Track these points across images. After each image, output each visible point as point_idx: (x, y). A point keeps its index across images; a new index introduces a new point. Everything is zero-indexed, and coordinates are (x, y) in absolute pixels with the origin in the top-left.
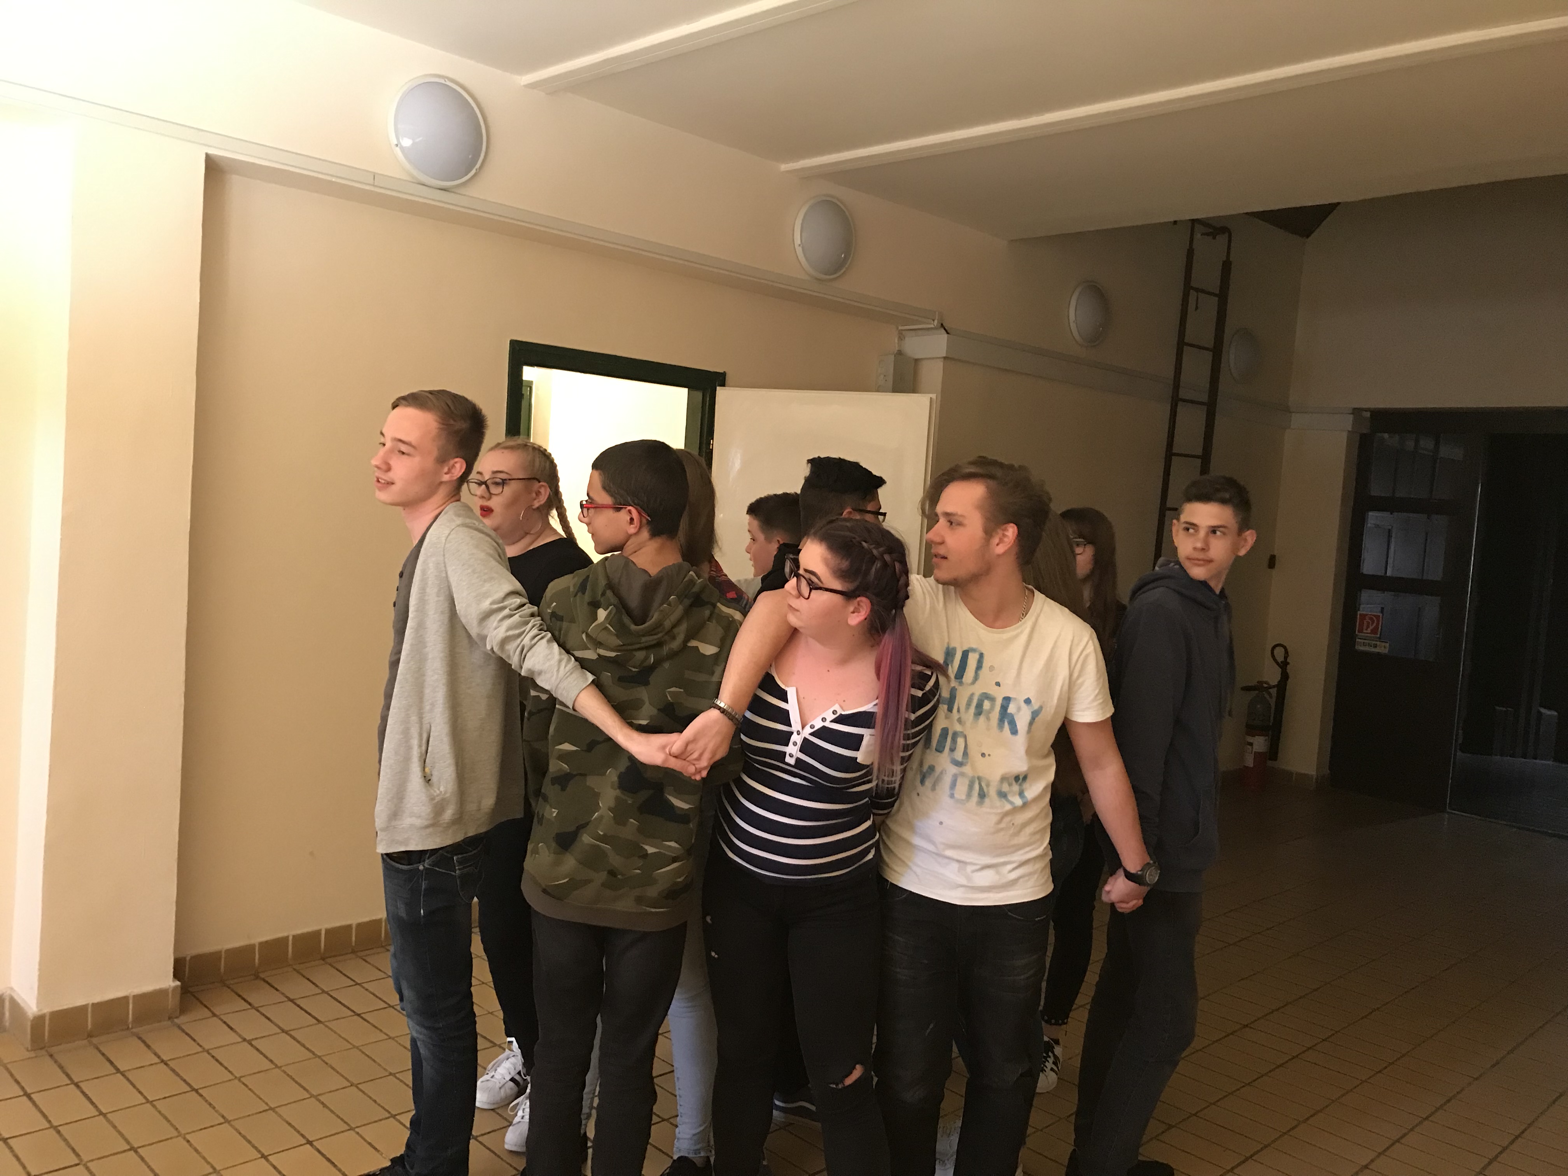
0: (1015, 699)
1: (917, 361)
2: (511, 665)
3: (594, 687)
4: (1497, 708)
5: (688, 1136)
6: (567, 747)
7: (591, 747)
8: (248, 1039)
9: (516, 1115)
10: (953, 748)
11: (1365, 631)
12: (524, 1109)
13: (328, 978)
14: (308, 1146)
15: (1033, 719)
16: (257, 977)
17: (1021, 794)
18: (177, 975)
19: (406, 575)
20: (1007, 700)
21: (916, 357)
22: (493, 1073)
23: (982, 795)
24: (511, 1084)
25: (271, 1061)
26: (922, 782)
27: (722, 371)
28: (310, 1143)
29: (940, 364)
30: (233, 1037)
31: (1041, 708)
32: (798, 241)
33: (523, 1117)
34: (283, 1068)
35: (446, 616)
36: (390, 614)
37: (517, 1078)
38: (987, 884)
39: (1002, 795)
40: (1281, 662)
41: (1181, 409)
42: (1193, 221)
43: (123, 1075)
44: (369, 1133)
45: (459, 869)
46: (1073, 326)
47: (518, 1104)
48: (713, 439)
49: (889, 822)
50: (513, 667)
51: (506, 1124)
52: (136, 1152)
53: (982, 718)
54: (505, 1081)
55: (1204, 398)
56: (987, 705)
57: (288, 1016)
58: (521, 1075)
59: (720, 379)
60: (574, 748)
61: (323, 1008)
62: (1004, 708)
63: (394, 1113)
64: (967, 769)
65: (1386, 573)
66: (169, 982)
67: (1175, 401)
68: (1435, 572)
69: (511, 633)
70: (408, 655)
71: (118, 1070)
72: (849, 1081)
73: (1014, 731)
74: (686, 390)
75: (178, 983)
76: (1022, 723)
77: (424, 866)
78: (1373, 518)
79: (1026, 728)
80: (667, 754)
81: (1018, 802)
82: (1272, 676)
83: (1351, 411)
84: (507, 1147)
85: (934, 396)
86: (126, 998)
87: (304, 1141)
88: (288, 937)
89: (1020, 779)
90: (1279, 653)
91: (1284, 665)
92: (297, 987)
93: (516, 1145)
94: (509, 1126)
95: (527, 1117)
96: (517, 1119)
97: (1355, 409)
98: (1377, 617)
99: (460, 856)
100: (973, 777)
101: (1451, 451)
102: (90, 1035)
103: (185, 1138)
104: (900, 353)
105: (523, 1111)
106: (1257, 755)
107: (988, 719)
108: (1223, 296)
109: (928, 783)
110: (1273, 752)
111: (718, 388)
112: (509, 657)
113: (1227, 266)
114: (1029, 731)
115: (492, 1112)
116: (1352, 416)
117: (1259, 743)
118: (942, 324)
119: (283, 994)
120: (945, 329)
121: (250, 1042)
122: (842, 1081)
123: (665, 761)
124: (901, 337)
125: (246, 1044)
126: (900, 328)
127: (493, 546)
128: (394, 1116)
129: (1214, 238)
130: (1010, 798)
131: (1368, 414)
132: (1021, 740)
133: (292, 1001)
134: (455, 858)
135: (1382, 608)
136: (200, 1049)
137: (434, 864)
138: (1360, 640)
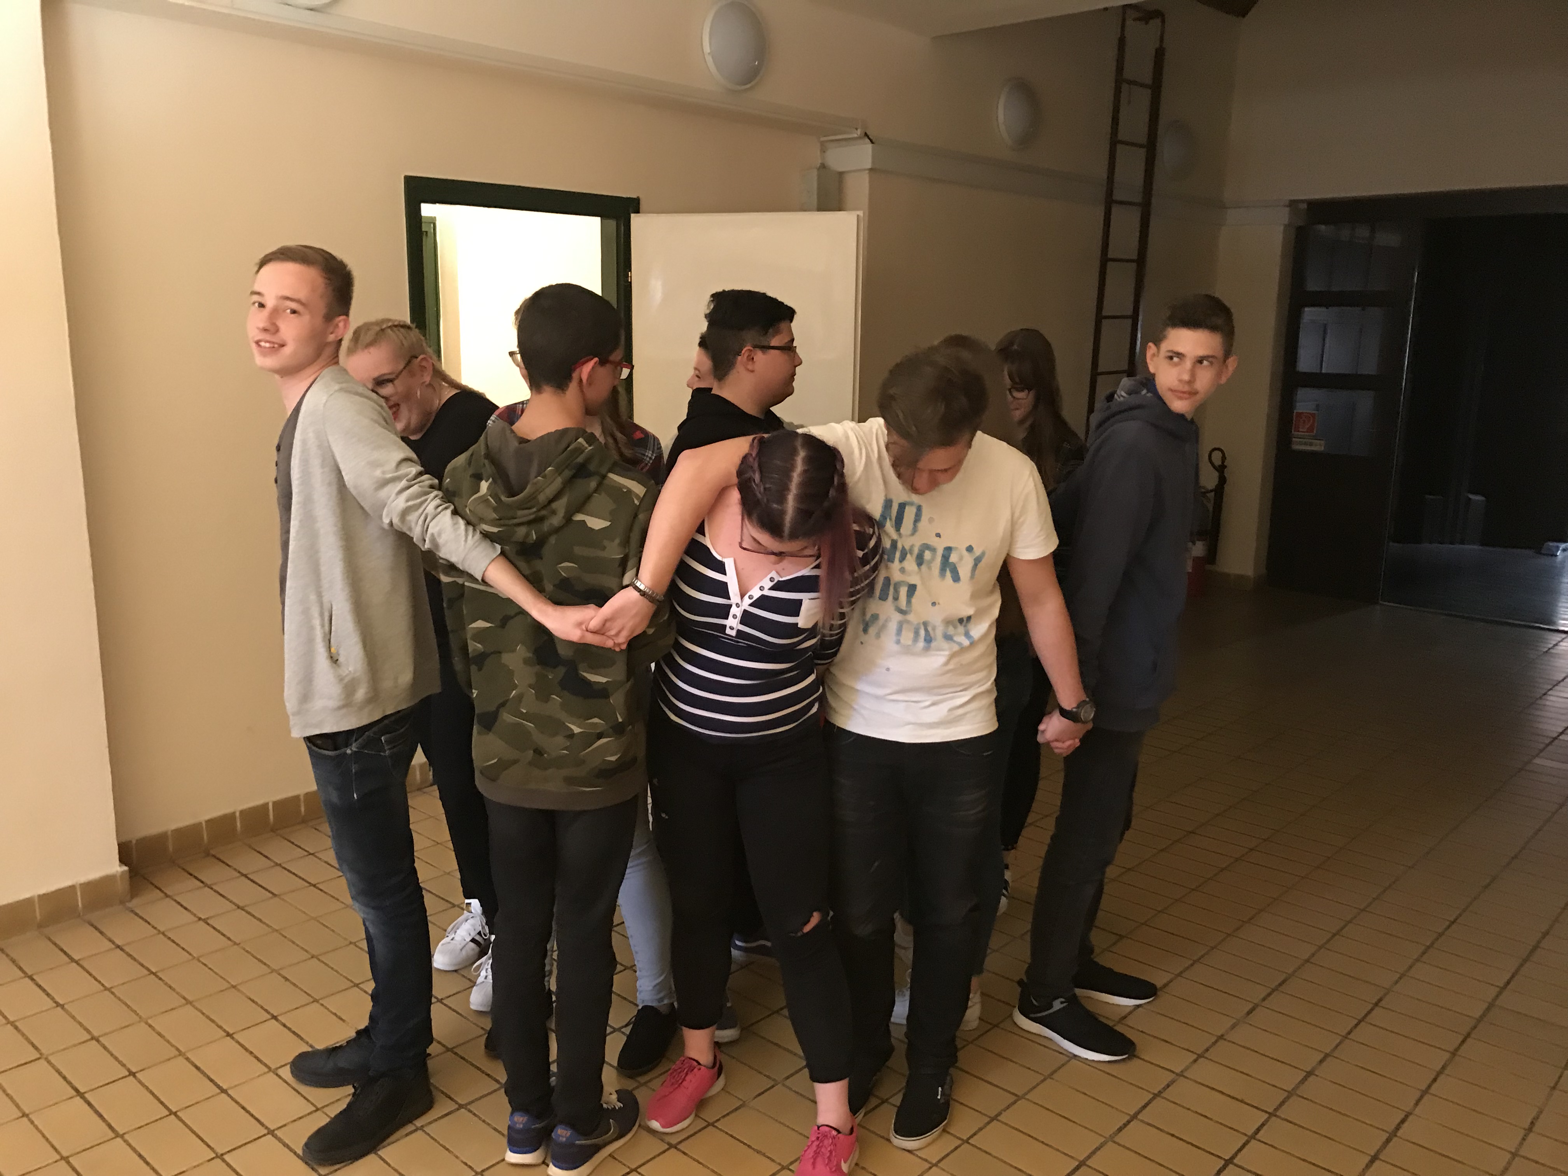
0: (956, 548)
1: (841, 174)
2: (412, 538)
3: (502, 560)
4: (1427, 496)
5: (651, 988)
6: (480, 624)
7: (504, 622)
8: (203, 917)
9: (479, 975)
10: (896, 597)
11: (1301, 430)
12: (487, 969)
13: (279, 850)
14: (273, 1021)
15: (975, 566)
16: (208, 854)
17: (967, 635)
18: (123, 860)
19: (284, 447)
20: (949, 550)
21: (841, 170)
22: (453, 936)
23: (929, 640)
24: (472, 945)
25: (229, 939)
26: (865, 631)
27: (635, 196)
28: (275, 1018)
29: (866, 177)
30: (187, 917)
31: (983, 554)
32: (707, 49)
33: (486, 977)
34: (241, 945)
35: (334, 488)
36: (273, 492)
37: (478, 938)
38: (936, 720)
39: (948, 638)
40: (1219, 466)
41: (1115, 210)
42: (1125, 7)
43: (78, 964)
44: (333, 1004)
45: (389, 749)
46: (1002, 128)
47: (481, 964)
48: (630, 271)
49: (834, 670)
50: (414, 540)
51: (472, 984)
52: (98, 1041)
53: (924, 567)
54: (465, 942)
55: (1138, 198)
56: (927, 555)
57: (241, 892)
58: (481, 936)
59: (633, 205)
60: (489, 625)
61: (275, 880)
62: (946, 558)
63: (357, 982)
64: (911, 617)
65: (1321, 370)
66: (116, 868)
67: (1110, 202)
68: (1370, 367)
69: (410, 503)
70: (298, 532)
71: (72, 960)
72: (807, 928)
73: (956, 578)
74: (598, 219)
75: (126, 868)
76: (964, 571)
77: (351, 749)
78: (1310, 314)
79: (969, 574)
80: (583, 630)
81: (966, 642)
82: (1209, 479)
83: (1287, 203)
84: (473, 1007)
85: (861, 213)
86: (73, 887)
87: (269, 1017)
88: (234, 813)
89: (965, 621)
90: (1217, 457)
91: (1221, 469)
92: (249, 862)
93: (481, 1005)
94: (472, 987)
95: (490, 977)
96: (480, 979)
97: (1291, 201)
98: (1313, 415)
99: (388, 736)
100: (918, 624)
101: (1388, 239)
102: (40, 926)
103: (147, 1023)
104: (823, 166)
105: (485, 974)
106: (1196, 560)
107: (930, 568)
108: (1156, 88)
109: (872, 630)
110: (1212, 555)
111: (632, 215)
112: (410, 529)
113: (1160, 54)
114: (972, 576)
115: (455, 974)
116: (1287, 209)
117: (1198, 549)
118: (866, 134)
119: (235, 869)
120: (869, 139)
121: (205, 921)
122: (802, 929)
123: (583, 637)
124: (823, 151)
125: (201, 923)
126: (823, 139)
127: (376, 410)
128: (357, 985)
129: (1147, 23)
130: (955, 638)
131: (1305, 206)
132: (965, 588)
133: (246, 876)
134: (383, 738)
135: (1318, 406)
136: (155, 932)
137: (363, 747)
138: (1297, 440)
